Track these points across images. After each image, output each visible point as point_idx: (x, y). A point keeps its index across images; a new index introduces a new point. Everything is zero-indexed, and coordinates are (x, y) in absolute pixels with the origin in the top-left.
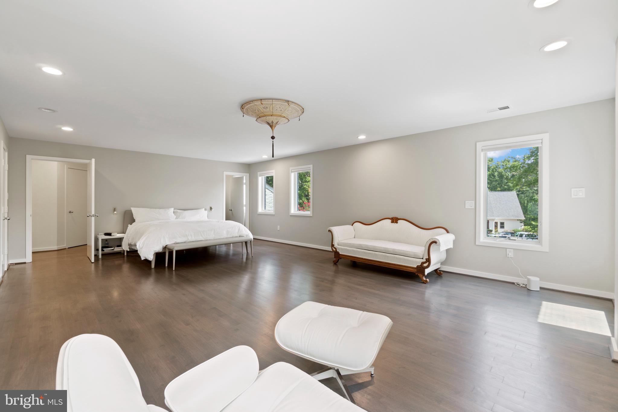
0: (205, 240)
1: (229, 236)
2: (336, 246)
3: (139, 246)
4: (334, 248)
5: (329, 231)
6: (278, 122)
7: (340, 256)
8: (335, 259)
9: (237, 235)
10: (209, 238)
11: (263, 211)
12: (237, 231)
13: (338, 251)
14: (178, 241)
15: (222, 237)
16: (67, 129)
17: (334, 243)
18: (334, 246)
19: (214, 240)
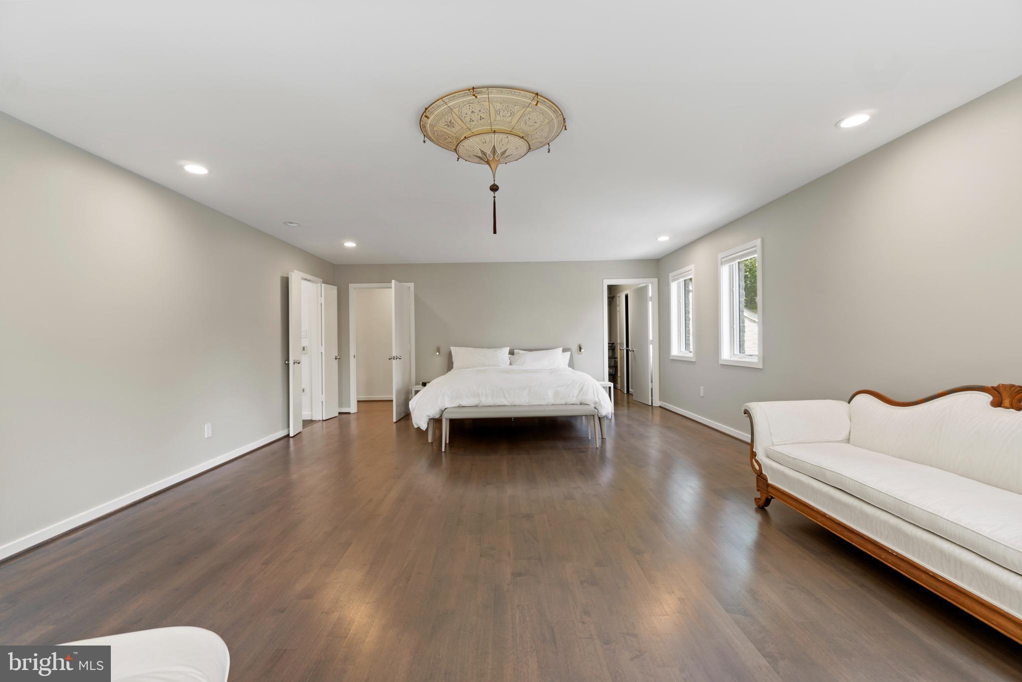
0: (511, 406)
1: (559, 402)
2: (761, 457)
3: (412, 406)
4: (757, 461)
5: (746, 412)
6: (505, 151)
7: (769, 489)
8: (759, 493)
9: (574, 400)
10: (517, 402)
11: (681, 354)
12: (576, 392)
13: (763, 472)
14: (464, 403)
15: (543, 403)
16: (350, 244)
17: (756, 449)
18: (756, 458)
19: (529, 406)
